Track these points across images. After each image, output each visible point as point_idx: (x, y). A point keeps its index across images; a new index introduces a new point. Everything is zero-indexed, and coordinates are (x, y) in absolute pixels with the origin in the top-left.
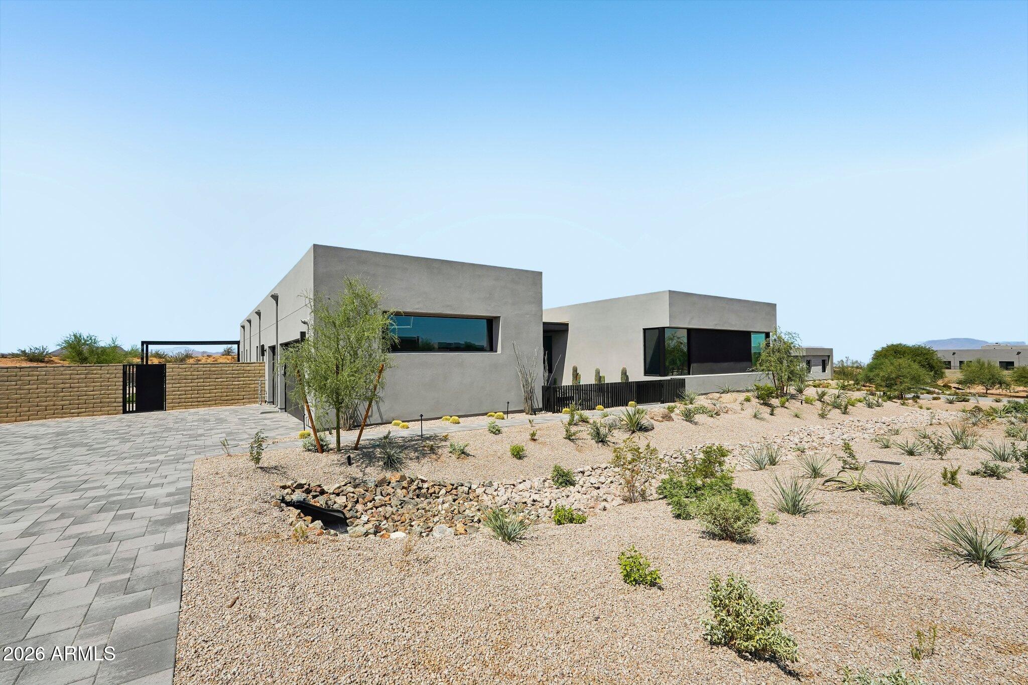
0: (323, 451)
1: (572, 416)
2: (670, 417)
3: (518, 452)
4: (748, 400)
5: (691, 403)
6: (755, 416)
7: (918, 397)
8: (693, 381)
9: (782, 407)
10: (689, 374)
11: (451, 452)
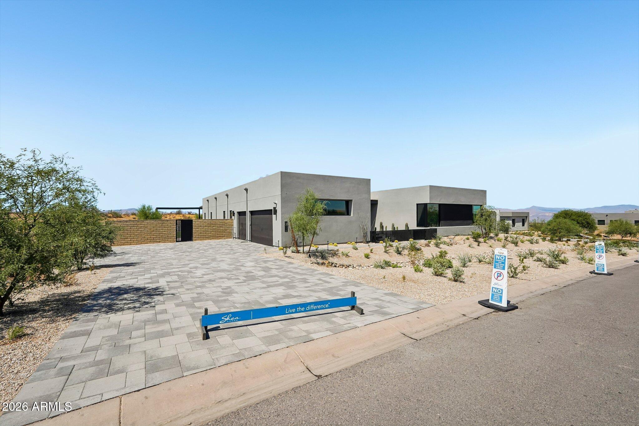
0: (298, 253)
1: (386, 244)
2: (429, 245)
3: (368, 256)
4: (468, 239)
5: (440, 240)
6: (469, 246)
7: (569, 240)
8: (441, 230)
9: (484, 242)
10: (439, 226)
11: (343, 255)
